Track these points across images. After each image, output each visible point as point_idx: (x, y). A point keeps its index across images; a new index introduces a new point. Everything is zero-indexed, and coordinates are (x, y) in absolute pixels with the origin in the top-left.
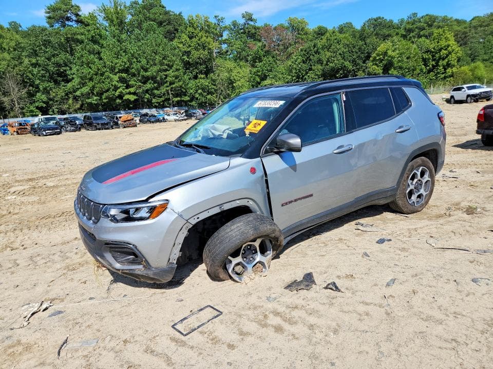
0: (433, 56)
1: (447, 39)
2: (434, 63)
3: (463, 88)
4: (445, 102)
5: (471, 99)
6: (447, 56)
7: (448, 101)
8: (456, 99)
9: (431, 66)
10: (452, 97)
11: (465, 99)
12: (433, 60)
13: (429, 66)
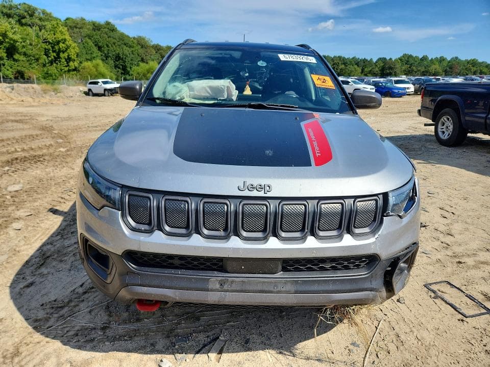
0: (53, 47)
1: (62, 32)
2: (55, 55)
3: (99, 82)
4: (84, 95)
5: (108, 93)
6: (67, 49)
7: (87, 94)
8: (94, 91)
9: (53, 57)
10: (90, 90)
11: (103, 92)
12: (54, 51)
13: (50, 57)
